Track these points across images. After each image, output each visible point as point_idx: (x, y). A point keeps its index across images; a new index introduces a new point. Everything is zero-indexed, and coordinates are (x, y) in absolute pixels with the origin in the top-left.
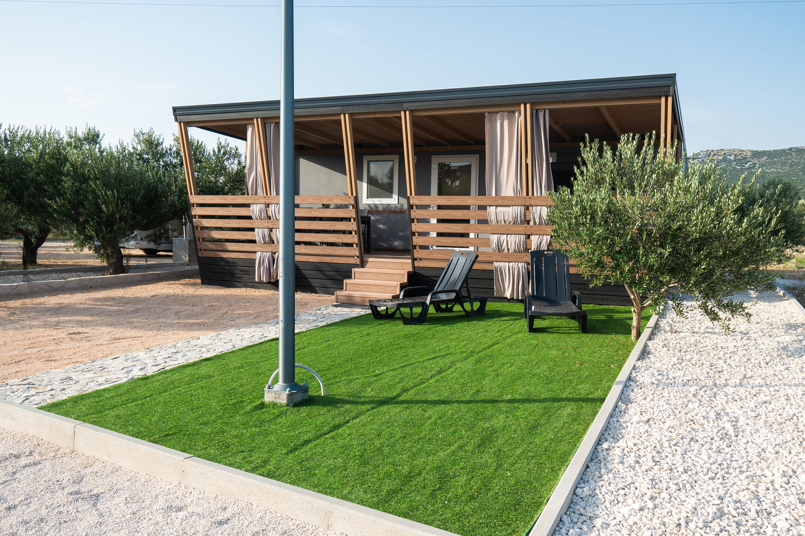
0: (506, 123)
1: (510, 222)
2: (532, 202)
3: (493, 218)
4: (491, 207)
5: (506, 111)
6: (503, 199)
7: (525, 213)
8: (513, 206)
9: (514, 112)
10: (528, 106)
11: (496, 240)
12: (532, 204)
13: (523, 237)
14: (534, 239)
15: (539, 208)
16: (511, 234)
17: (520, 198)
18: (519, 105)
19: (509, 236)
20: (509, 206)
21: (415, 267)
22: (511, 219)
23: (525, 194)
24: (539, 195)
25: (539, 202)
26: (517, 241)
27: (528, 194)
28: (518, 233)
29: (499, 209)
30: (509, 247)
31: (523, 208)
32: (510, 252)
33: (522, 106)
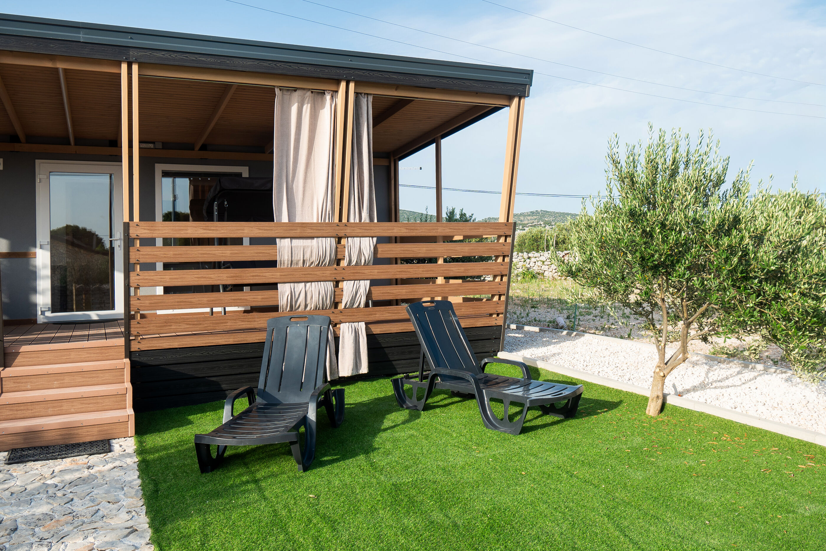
0: (307, 109)
1: (312, 263)
2: (348, 231)
3: (286, 258)
4: (282, 240)
5: (309, 89)
6: (305, 227)
7: (337, 248)
8: (317, 237)
9: (322, 93)
10: (352, 85)
11: (288, 292)
12: (348, 235)
13: (330, 285)
14: (347, 287)
15: (357, 240)
16: (312, 282)
17: (330, 224)
18: (338, 82)
19: (308, 285)
20: (312, 238)
21: (131, 352)
22: (314, 258)
23: (336, 220)
24: (357, 220)
25: (358, 231)
26: (322, 292)
27: (340, 220)
28: (323, 279)
29: (296, 242)
30: (309, 301)
31: (333, 240)
32: (308, 309)
33: (343, 85)
